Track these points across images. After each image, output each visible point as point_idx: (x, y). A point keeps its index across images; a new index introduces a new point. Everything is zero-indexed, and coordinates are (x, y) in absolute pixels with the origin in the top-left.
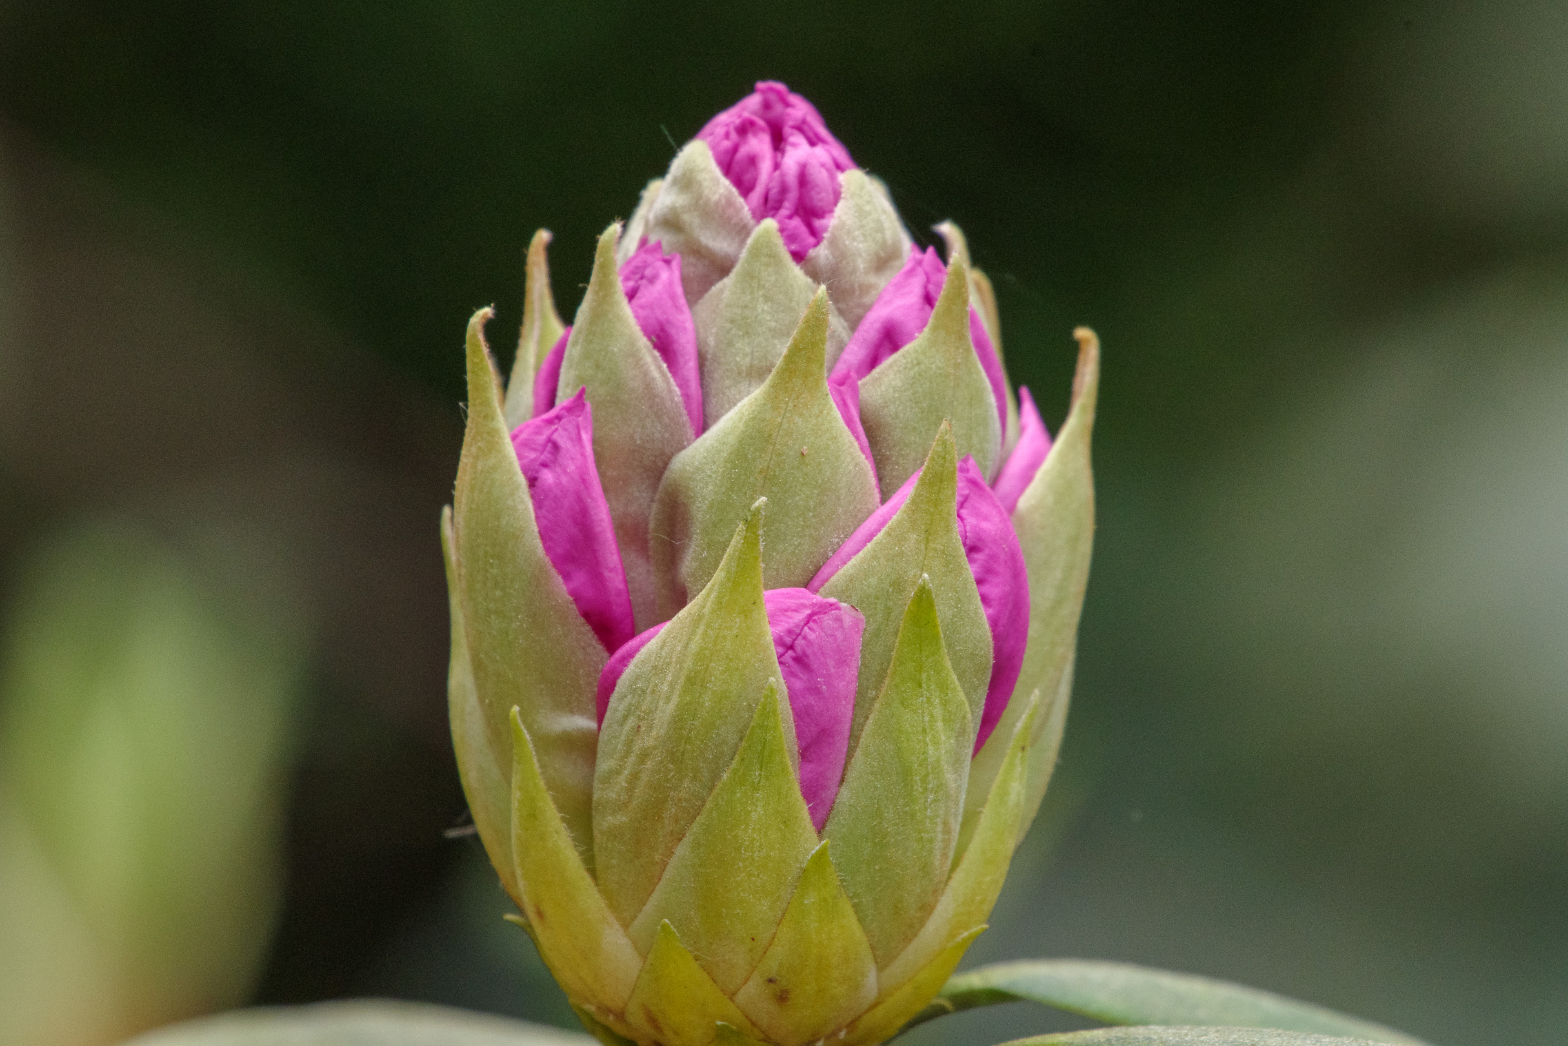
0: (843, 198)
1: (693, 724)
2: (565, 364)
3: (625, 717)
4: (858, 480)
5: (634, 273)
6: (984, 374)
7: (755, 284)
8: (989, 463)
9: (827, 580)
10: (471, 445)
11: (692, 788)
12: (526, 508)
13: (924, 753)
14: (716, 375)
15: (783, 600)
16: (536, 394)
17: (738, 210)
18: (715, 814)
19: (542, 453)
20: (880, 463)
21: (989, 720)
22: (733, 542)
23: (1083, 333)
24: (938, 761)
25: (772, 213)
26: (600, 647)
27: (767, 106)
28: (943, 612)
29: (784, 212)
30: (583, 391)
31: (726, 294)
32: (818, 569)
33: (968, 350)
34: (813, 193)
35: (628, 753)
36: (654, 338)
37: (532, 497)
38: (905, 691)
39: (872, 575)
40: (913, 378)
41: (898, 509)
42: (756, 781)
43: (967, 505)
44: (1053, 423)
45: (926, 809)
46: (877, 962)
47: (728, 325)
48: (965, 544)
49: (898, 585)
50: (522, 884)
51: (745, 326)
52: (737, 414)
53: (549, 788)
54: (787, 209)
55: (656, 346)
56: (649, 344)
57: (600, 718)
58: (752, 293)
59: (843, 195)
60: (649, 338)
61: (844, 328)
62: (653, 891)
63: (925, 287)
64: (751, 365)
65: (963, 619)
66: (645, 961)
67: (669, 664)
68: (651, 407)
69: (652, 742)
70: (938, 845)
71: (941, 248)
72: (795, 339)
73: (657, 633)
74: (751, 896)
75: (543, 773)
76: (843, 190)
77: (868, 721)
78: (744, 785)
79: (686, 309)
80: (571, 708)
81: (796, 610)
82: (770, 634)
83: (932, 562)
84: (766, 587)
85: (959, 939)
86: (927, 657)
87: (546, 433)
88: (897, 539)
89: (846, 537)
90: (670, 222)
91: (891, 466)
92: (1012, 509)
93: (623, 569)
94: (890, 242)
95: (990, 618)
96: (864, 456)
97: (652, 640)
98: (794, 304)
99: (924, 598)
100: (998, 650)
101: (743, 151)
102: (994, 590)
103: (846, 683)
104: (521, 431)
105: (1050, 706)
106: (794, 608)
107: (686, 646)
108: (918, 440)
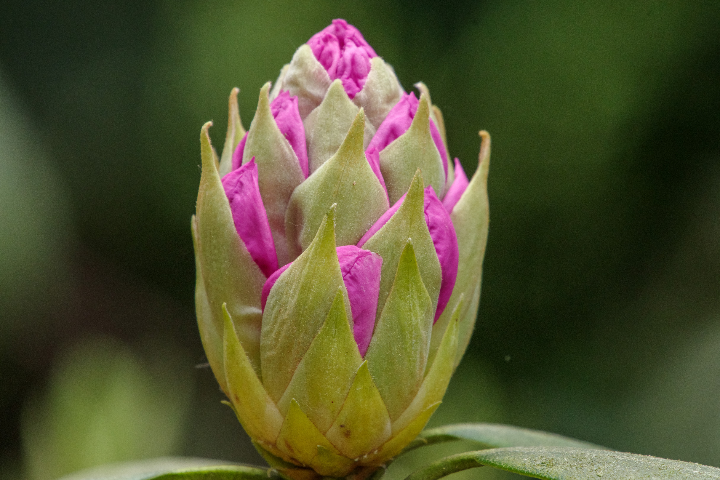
0: (372, 70)
1: (305, 308)
2: (246, 147)
3: (274, 306)
4: (379, 197)
5: (277, 105)
6: (436, 149)
7: (332, 109)
8: (439, 190)
9: (365, 242)
10: (203, 184)
11: (304, 337)
12: (228, 212)
13: (410, 321)
14: (314, 150)
15: (345, 251)
16: (233, 161)
17: (324, 76)
18: (315, 349)
19: (235, 187)
20: (389, 189)
21: (441, 307)
22: (322, 224)
23: (483, 133)
24: (417, 324)
25: (339, 76)
26: (262, 275)
27: (337, 30)
28: (418, 256)
29: (345, 76)
30: (254, 159)
31: (319, 113)
32: (361, 237)
33: (429, 138)
34: (358, 68)
35: (275, 323)
36: (286, 134)
37: (231, 207)
38: (401, 292)
39: (386, 239)
40: (404, 150)
41: (397, 209)
42: (333, 333)
43: (429, 208)
44: (469, 174)
45: (412, 346)
46: (391, 418)
47: (320, 128)
48: (428, 225)
49: (397, 244)
50: (228, 384)
51: (328, 128)
52: (323, 167)
53: (240, 340)
54: (347, 75)
55: (287, 138)
56: (283, 137)
57: (263, 308)
58: (330, 113)
59: (371, 69)
60: (284, 134)
61: (373, 129)
62: (288, 385)
63: (410, 110)
64: (330, 146)
65: (427, 259)
66: (284, 419)
67: (293, 281)
68: (284, 165)
69: (286, 317)
70: (418, 363)
71: (417, 93)
72: (350, 133)
73: (288, 267)
74: (332, 387)
75: (238, 333)
76: (372, 66)
77: (385, 306)
78: (328, 336)
79: (300, 120)
80: (250, 304)
81: (351, 256)
82: (339, 266)
83: (413, 233)
84: (337, 245)
85: (428, 408)
86: (412, 276)
87: (237, 178)
88: (397, 223)
89: (374, 222)
90: (293, 82)
91: (394, 191)
92: (450, 211)
93: (273, 240)
94: (393, 90)
95: (440, 259)
96: (382, 186)
97: (286, 271)
98: (349, 117)
99: (409, 249)
100: (444, 274)
101: (326, 49)
102: (442, 246)
103: (374, 288)
104: (226, 178)
105: (470, 302)
106: (350, 254)
107: (301, 273)
108: (406, 178)
